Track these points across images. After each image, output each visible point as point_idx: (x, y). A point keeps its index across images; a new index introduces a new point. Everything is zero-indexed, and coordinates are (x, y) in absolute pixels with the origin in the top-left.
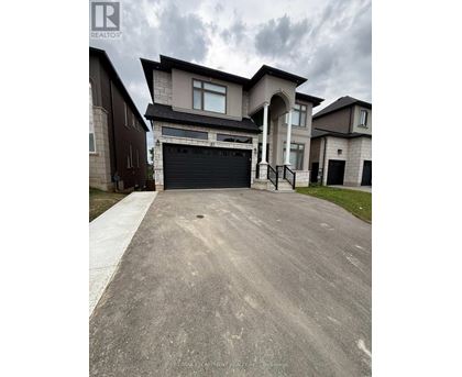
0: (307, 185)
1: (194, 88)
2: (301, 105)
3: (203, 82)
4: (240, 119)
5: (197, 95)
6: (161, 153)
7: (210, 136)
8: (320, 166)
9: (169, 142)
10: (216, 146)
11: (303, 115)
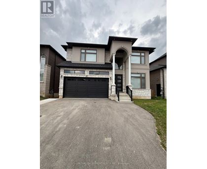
0: (150, 98)
1: (81, 53)
2: (141, 53)
3: (86, 50)
4: (104, 64)
5: (83, 55)
6: (63, 81)
7: (86, 72)
8: (162, 86)
9: (67, 76)
10: (89, 77)
11: (143, 58)
